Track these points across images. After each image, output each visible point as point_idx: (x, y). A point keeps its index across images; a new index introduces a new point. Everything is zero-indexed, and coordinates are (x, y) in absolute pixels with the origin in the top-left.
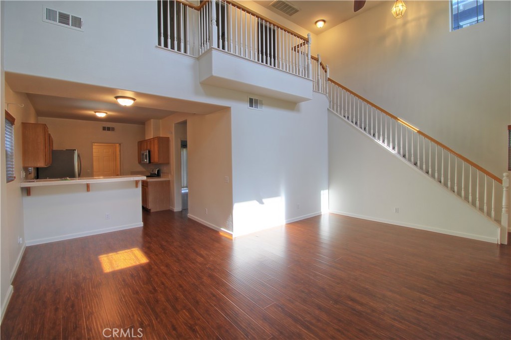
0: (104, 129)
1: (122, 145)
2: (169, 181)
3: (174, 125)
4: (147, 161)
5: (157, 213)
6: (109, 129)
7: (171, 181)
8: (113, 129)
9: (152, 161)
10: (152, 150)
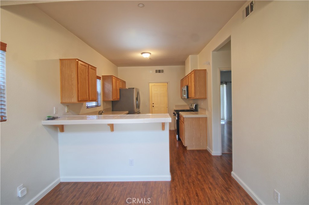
0: (156, 71)
1: (168, 83)
2: (206, 118)
3: (211, 52)
4: (185, 96)
5: (193, 151)
6: (159, 71)
7: (208, 119)
8: (162, 71)
9: (190, 96)
10: (190, 85)
